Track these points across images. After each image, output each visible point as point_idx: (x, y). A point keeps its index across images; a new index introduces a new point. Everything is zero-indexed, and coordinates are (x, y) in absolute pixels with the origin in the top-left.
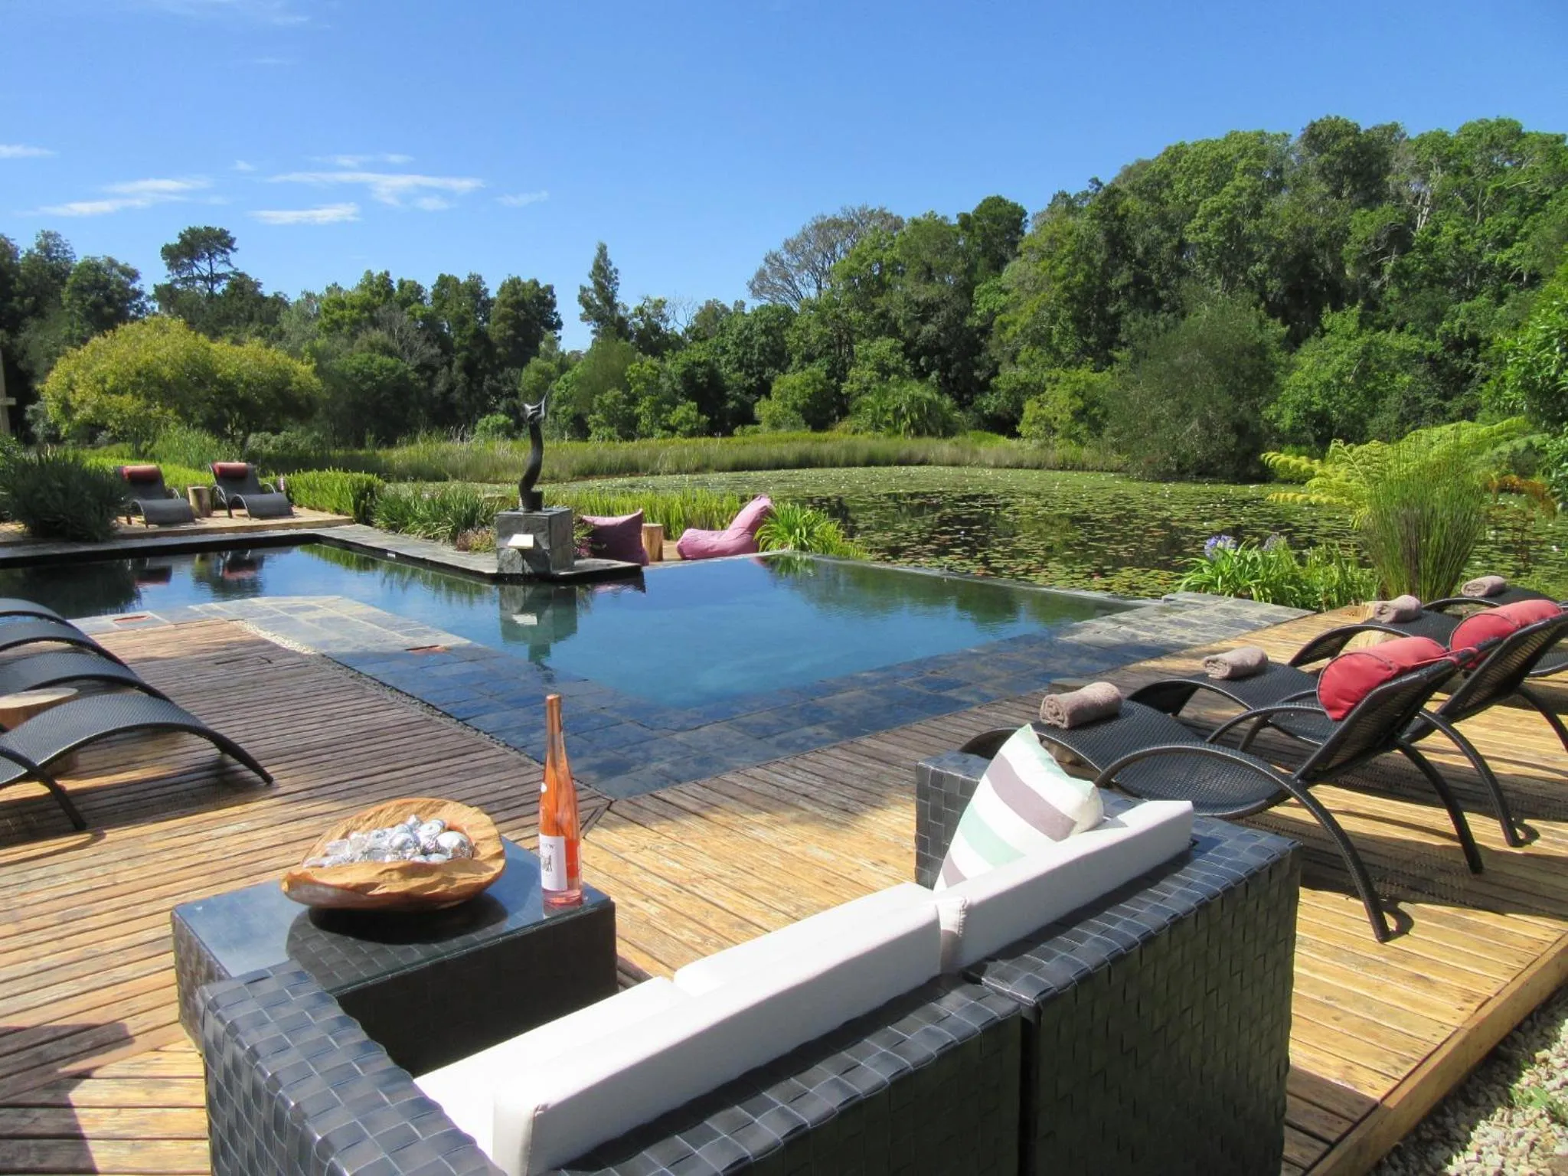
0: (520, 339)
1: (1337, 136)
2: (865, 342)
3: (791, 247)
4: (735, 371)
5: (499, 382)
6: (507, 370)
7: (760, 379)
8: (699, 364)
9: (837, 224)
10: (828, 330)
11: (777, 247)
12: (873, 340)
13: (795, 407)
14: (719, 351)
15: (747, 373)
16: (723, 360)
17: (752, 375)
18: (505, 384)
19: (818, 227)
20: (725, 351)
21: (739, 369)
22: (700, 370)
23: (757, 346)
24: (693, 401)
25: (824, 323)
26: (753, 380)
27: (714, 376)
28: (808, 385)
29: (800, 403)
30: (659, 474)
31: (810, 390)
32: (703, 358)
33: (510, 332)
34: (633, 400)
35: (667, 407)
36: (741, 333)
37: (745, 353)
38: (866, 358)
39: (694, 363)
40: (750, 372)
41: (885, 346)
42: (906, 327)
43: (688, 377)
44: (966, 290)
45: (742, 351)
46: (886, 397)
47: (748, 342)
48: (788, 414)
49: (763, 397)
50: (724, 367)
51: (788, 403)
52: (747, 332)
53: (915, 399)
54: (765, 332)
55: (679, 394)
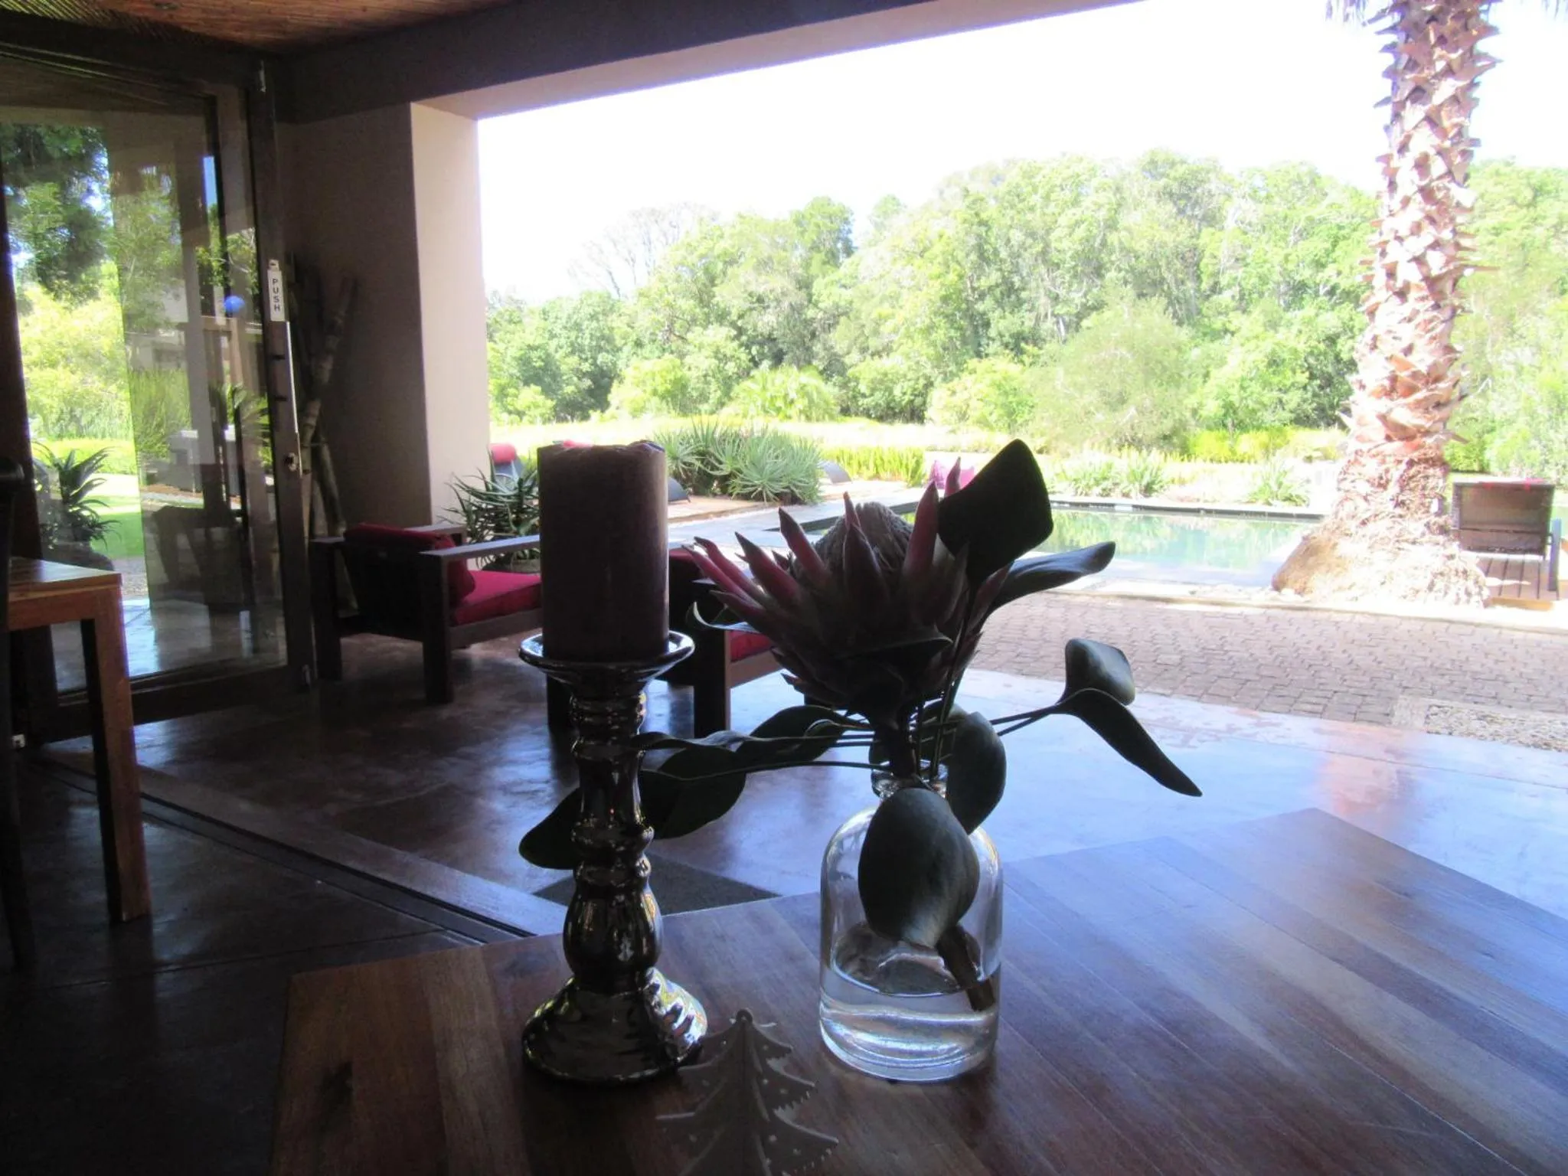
1: (1173, 164)
2: (698, 330)
3: (607, 232)
4: (567, 355)
7: (594, 364)
8: (531, 348)
9: (653, 211)
10: (659, 317)
12: (706, 328)
13: (655, 393)
14: (547, 335)
15: (580, 358)
16: (553, 344)
17: (586, 360)
19: (633, 214)
20: (553, 336)
21: (573, 353)
22: (534, 355)
23: (587, 332)
24: (537, 385)
25: (656, 310)
26: (587, 365)
27: (548, 360)
28: (669, 372)
29: (661, 389)
31: (671, 377)
32: (537, 342)
35: (511, 391)
36: (569, 317)
37: (577, 337)
38: (700, 347)
39: (529, 346)
40: (584, 356)
41: (719, 335)
42: (741, 317)
43: (524, 361)
44: (805, 285)
45: (573, 335)
46: (773, 384)
47: (578, 327)
48: (649, 400)
49: (615, 384)
50: (556, 351)
51: (649, 389)
52: (575, 317)
53: (803, 387)
54: (593, 317)
55: (518, 378)
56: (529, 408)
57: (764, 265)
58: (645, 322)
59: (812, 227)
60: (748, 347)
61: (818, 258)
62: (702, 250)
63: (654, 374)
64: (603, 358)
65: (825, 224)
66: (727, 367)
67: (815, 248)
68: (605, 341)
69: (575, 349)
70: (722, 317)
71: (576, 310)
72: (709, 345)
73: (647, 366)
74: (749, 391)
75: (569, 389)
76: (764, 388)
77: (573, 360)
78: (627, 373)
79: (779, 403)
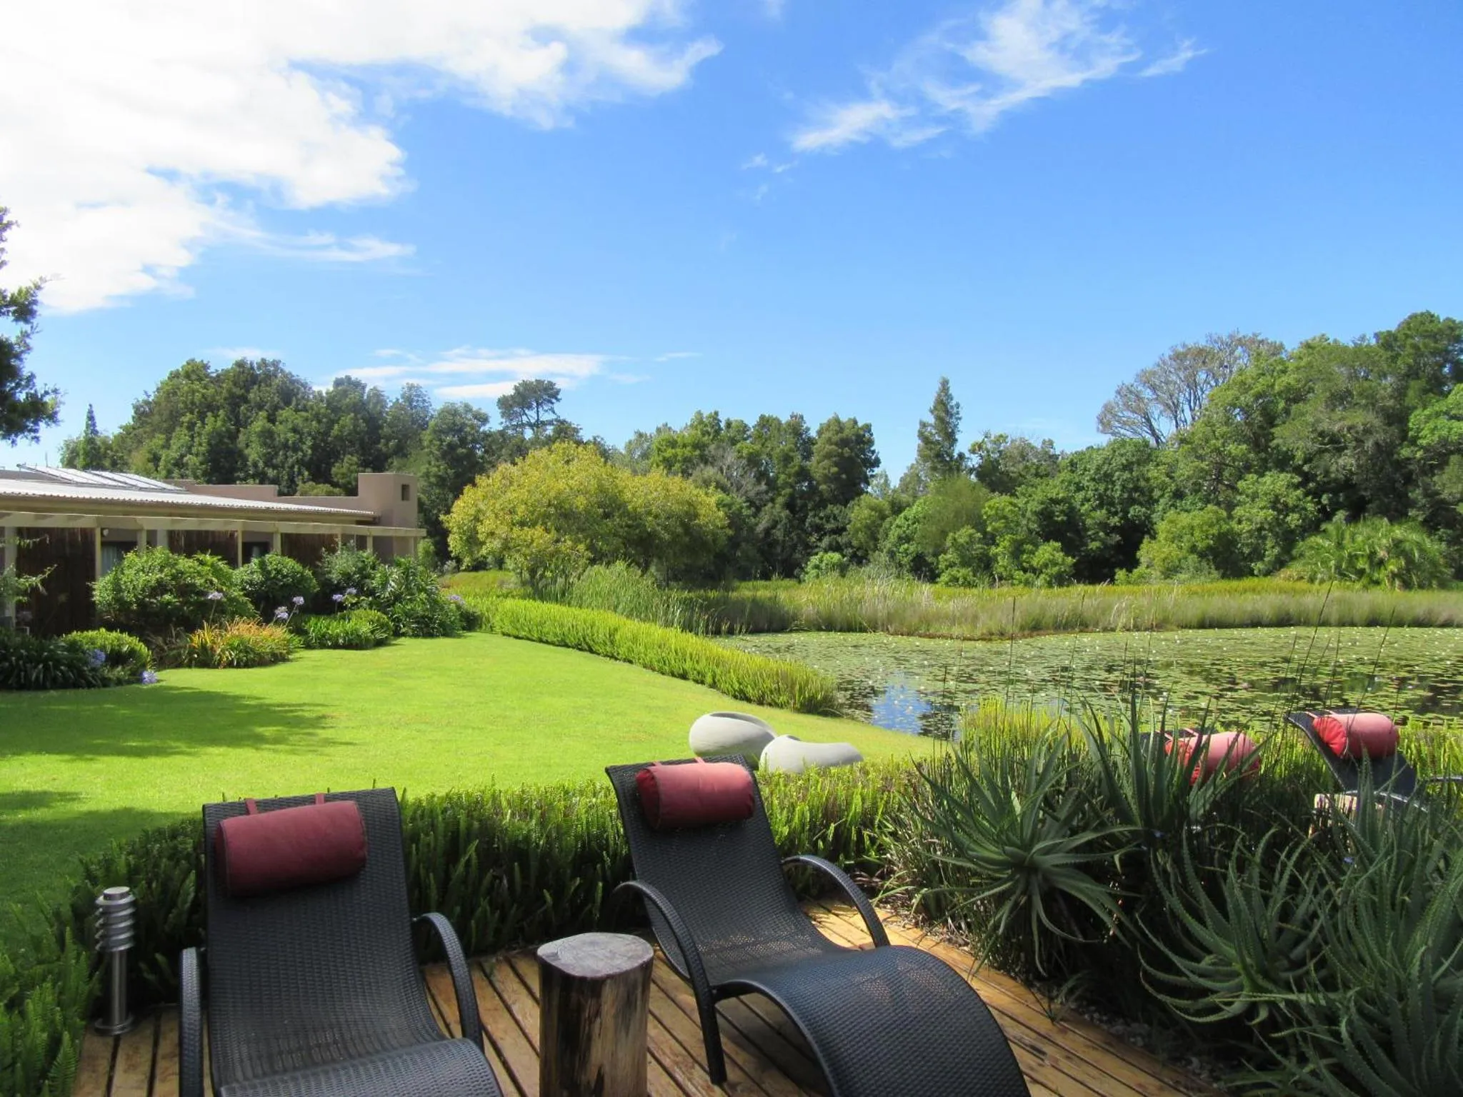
0: (844, 476)
2: (1251, 477)
3: (1147, 378)
4: (1094, 509)
5: (821, 518)
6: (830, 506)
7: (1125, 517)
8: (1055, 501)
9: (1201, 352)
10: (1204, 465)
11: (1129, 379)
12: (1262, 475)
13: (1193, 549)
14: (1072, 488)
15: (1109, 512)
16: (1080, 495)
17: (1116, 513)
18: (828, 521)
19: (1178, 357)
20: (1079, 488)
21: (1100, 506)
22: (1058, 508)
23: (1118, 484)
24: (1056, 540)
25: (1201, 458)
26: (1116, 519)
27: (1072, 513)
28: (1211, 525)
29: (1200, 545)
31: (1215, 531)
32: (1061, 495)
33: (835, 469)
34: (990, 539)
35: (1029, 547)
36: (1098, 469)
37: (1106, 490)
38: (1254, 497)
39: (1051, 499)
40: (1113, 510)
41: (1276, 482)
42: (1308, 460)
43: (1045, 515)
44: (1397, 418)
45: (1102, 488)
46: (1353, 540)
47: (1108, 477)
48: (1185, 558)
49: (1146, 539)
50: (1083, 505)
51: (1185, 545)
52: (1106, 467)
53: (1397, 544)
54: (1127, 467)
55: (1037, 533)
56: (1046, 566)
57: (1340, 399)
58: (1185, 470)
59: (1409, 350)
60: (1316, 494)
61: (1415, 385)
62: (1258, 388)
63: (1192, 528)
64: (1135, 511)
65: (1426, 346)
66: (1289, 519)
67: (1413, 373)
68: (1141, 494)
69: (1104, 501)
70: (1283, 462)
71: (1107, 461)
72: (1266, 494)
73: (1185, 519)
74: (1319, 548)
75: (1094, 545)
76: (1340, 545)
77: (1100, 514)
78: (1162, 527)
79: (1361, 564)
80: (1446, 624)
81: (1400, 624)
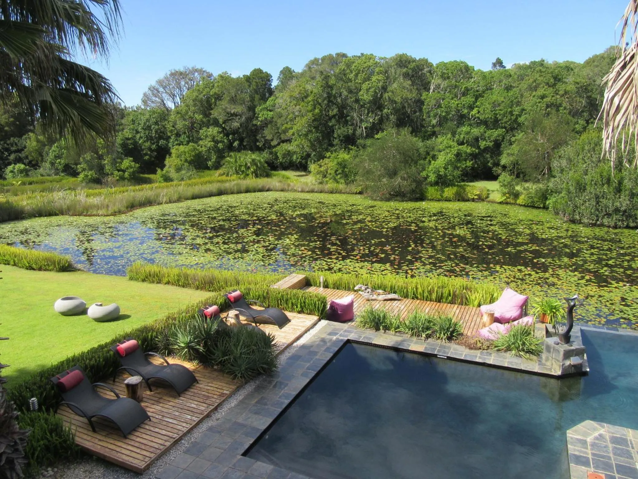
0: (18, 123)
1: (409, 62)
2: (205, 129)
3: (160, 82)
4: (145, 142)
5: (8, 145)
6: (12, 138)
7: (157, 145)
8: (128, 139)
9: (181, 73)
10: (187, 123)
11: (154, 83)
12: (208, 128)
13: (186, 161)
14: (135, 132)
15: (151, 142)
16: (138, 136)
18: (12, 146)
19: (172, 74)
20: (137, 132)
21: (147, 141)
22: (129, 142)
23: (154, 130)
24: (131, 157)
25: (185, 120)
26: (154, 146)
27: (135, 143)
28: (192, 151)
29: (189, 159)
30: (161, 204)
31: (193, 154)
32: (130, 136)
33: (12, 119)
34: (100, 157)
35: (119, 160)
36: (145, 124)
37: (149, 133)
38: (206, 136)
39: (126, 138)
40: (153, 142)
41: (213, 131)
42: (224, 122)
43: (124, 145)
44: (252, 109)
45: (147, 132)
46: (240, 159)
47: (149, 128)
48: (184, 165)
49: (168, 156)
50: (140, 140)
51: (183, 159)
52: (148, 123)
53: (253, 160)
54: (156, 123)
55: (122, 153)
56: (127, 168)
57: (233, 100)
58: (180, 125)
59: (254, 83)
60: (227, 135)
61: (257, 97)
62: (204, 93)
63: (185, 152)
64: (162, 142)
65: (259, 82)
66: (219, 145)
67: (256, 92)
68: (162, 135)
69: (149, 138)
70: (216, 123)
71: (148, 120)
72: (210, 136)
73: (182, 148)
74: (229, 162)
75: (147, 157)
76: (236, 161)
77: (148, 144)
78: (173, 151)
79: (243, 168)
80: (268, 190)
81: (254, 191)
